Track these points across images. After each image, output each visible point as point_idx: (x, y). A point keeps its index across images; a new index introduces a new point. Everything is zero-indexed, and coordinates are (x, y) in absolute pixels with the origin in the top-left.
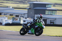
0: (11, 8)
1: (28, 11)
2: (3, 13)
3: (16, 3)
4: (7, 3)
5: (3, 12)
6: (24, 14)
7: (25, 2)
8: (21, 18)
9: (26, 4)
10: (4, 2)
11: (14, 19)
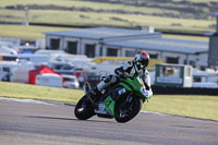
0: (151, 31)
1: (211, 44)
2: (124, 50)
3: (167, 15)
4: (137, 13)
5: (121, 47)
6: (197, 54)
7: (201, 12)
8: (186, 67)
9: (205, 18)
10: (127, 8)
11: (161, 71)
